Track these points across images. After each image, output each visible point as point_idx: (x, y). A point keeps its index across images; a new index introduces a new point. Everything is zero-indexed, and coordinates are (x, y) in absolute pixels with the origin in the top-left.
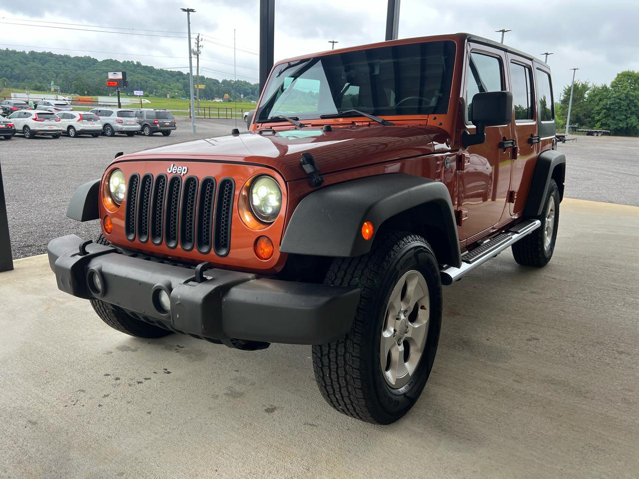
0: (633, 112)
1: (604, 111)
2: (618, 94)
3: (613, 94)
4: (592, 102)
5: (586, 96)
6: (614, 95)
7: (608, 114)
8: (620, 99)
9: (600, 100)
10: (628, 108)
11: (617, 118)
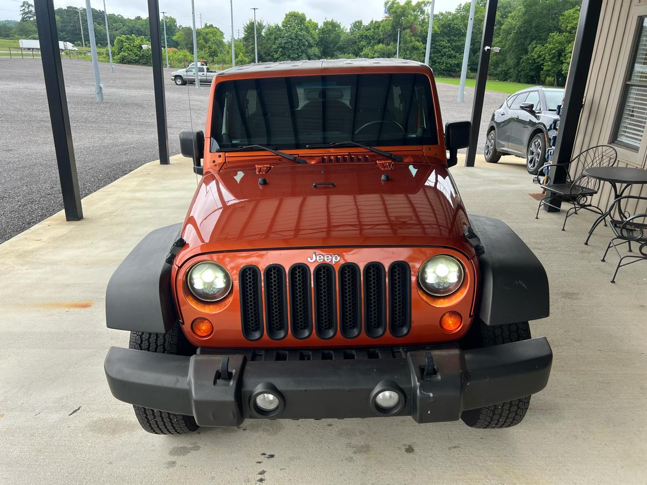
0: (303, 51)
1: (280, 50)
2: (289, 33)
3: (285, 33)
4: (269, 40)
5: (263, 34)
6: (286, 35)
7: (284, 52)
8: (292, 39)
9: (275, 39)
10: (298, 47)
11: (291, 56)
